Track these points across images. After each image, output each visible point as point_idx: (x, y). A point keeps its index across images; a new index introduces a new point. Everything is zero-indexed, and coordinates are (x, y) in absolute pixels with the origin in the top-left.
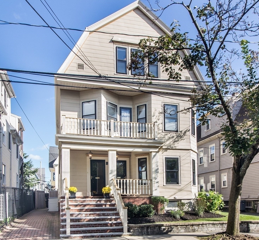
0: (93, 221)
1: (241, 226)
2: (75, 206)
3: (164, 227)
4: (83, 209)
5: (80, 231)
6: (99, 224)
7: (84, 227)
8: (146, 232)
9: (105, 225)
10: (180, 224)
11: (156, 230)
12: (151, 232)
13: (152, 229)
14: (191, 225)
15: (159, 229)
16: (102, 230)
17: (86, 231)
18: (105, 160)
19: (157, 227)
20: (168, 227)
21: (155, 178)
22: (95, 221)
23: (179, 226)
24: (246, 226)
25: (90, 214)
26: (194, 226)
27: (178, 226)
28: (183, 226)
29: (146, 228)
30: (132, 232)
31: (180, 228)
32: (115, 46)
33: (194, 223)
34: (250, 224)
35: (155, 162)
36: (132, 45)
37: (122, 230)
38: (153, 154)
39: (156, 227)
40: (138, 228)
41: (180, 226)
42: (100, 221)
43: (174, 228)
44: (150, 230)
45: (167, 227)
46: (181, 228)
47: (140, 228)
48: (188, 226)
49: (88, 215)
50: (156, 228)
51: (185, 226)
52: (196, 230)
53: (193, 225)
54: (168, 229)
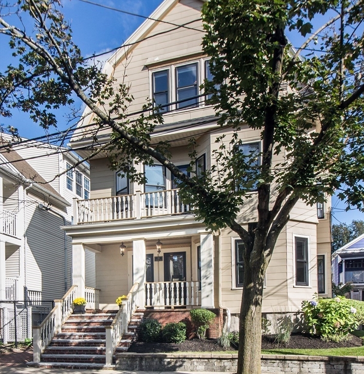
0: (83, 346)
1: (329, 367)
2: (76, 324)
3: (169, 360)
4: (81, 329)
5: (55, 359)
6: (84, 351)
7: (66, 353)
8: (138, 366)
9: (92, 353)
10: (195, 355)
11: (155, 363)
12: (146, 366)
13: (148, 362)
14: (217, 359)
15: (160, 363)
16: (82, 359)
17: (62, 359)
18: (153, 254)
19: (157, 360)
20: (175, 360)
21: (206, 276)
22: (85, 346)
23: (194, 360)
24: (341, 367)
25: (85, 336)
26: (224, 361)
27: (193, 358)
28: (202, 360)
29: (138, 359)
30: (117, 364)
31: (195, 363)
32: (151, 73)
33: (222, 356)
34: (352, 364)
35: (206, 250)
36: (176, 61)
37: (103, 361)
38: (202, 237)
39: (155, 358)
40: (126, 358)
41: (197, 360)
42: (92, 346)
43: (185, 361)
44: (145, 363)
45: (172, 360)
46: (197, 362)
47: (129, 359)
48: (211, 360)
49: (82, 337)
50: (154, 360)
51: (206, 360)
52: (227, 368)
53: (221, 359)
54: (176, 362)
